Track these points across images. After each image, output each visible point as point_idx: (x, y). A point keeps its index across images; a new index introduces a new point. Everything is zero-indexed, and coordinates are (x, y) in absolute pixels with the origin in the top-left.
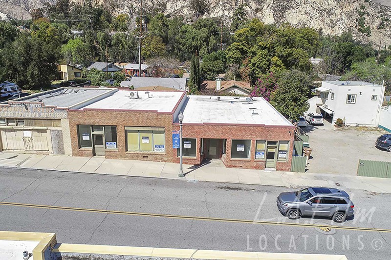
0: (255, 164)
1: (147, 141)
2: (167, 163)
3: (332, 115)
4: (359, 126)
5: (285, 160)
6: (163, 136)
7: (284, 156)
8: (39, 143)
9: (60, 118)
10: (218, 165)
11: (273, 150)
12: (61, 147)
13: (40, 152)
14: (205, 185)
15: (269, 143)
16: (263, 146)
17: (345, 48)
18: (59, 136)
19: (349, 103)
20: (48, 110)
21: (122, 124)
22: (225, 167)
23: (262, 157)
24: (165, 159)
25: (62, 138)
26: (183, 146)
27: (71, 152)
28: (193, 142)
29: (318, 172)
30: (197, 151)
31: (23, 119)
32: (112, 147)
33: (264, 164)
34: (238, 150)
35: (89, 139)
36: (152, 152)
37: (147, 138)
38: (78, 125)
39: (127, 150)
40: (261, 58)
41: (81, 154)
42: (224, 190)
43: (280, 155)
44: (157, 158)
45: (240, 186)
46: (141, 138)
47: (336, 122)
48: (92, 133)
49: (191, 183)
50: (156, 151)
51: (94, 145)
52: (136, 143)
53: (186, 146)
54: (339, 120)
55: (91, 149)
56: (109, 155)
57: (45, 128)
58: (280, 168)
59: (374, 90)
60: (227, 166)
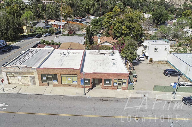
0: (113, 87)
1: (70, 80)
2: (78, 88)
3: (148, 56)
4: (159, 61)
5: (125, 86)
6: (76, 77)
7: (125, 84)
8: (25, 81)
9: (33, 71)
10: (99, 88)
11: (121, 82)
12: (34, 83)
13: (26, 85)
14: (94, 99)
15: (119, 80)
16: (117, 81)
17: (159, 13)
18: (33, 78)
19: (155, 51)
20: (28, 68)
21: (59, 73)
22: (101, 89)
23: (116, 85)
24: (78, 86)
25: (35, 79)
26: (85, 81)
27: (39, 85)
28: (89, 80)
29: (138, 90)
30: (90, 83)
31: (18, 72)
32: (55, 82)
33: (117, 87)
34: (107, 83)
35: (46, 79)
36: (72, 84)
37: (70, 78)
38: (41, 74)
39: (62, 83)
40: (118, 27)
41: (43, 85)
42: (101, 101)
43: (123, 84)
44: (74, 86)
45: (107, 99)
46: (67, 78)
47: (149, 59)
48: (47, 77)
49: (88, 98)
50: (74, 83)
51: (48, 81)
52: (66, 80)
53: (86, 81)
54: (151, 59)
55: (47, 83)
56: (55, 85)
57: (27, 75)
58: (123, 89)
59: (166, 46)
60: (103, 89)
